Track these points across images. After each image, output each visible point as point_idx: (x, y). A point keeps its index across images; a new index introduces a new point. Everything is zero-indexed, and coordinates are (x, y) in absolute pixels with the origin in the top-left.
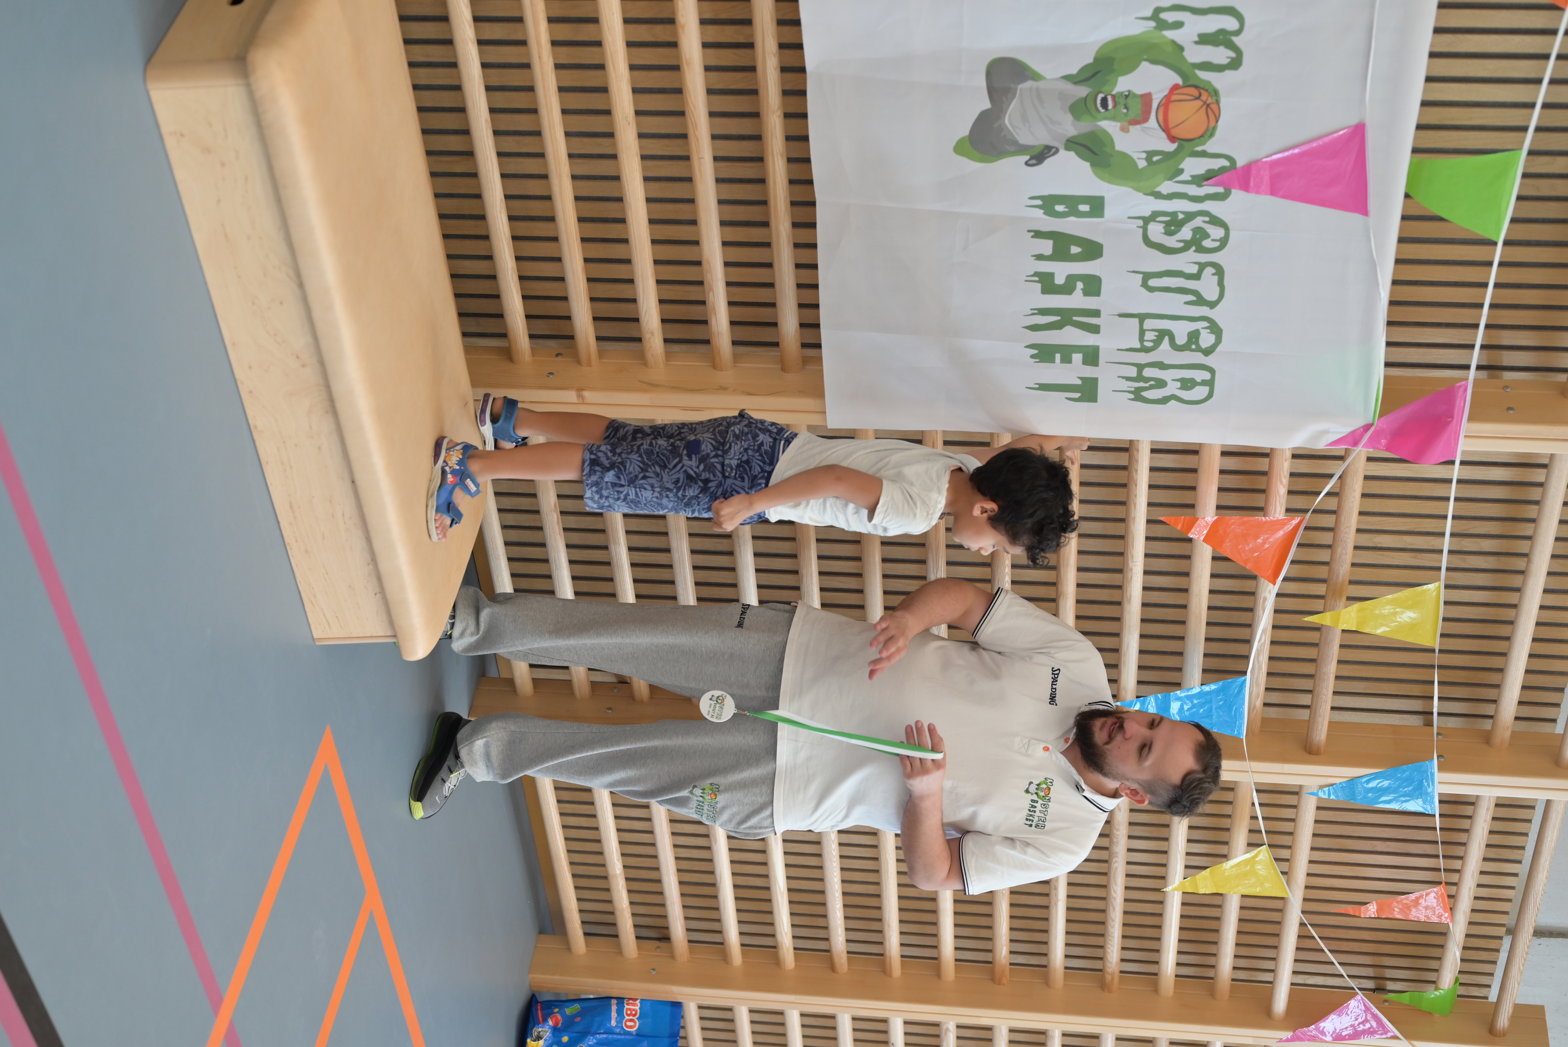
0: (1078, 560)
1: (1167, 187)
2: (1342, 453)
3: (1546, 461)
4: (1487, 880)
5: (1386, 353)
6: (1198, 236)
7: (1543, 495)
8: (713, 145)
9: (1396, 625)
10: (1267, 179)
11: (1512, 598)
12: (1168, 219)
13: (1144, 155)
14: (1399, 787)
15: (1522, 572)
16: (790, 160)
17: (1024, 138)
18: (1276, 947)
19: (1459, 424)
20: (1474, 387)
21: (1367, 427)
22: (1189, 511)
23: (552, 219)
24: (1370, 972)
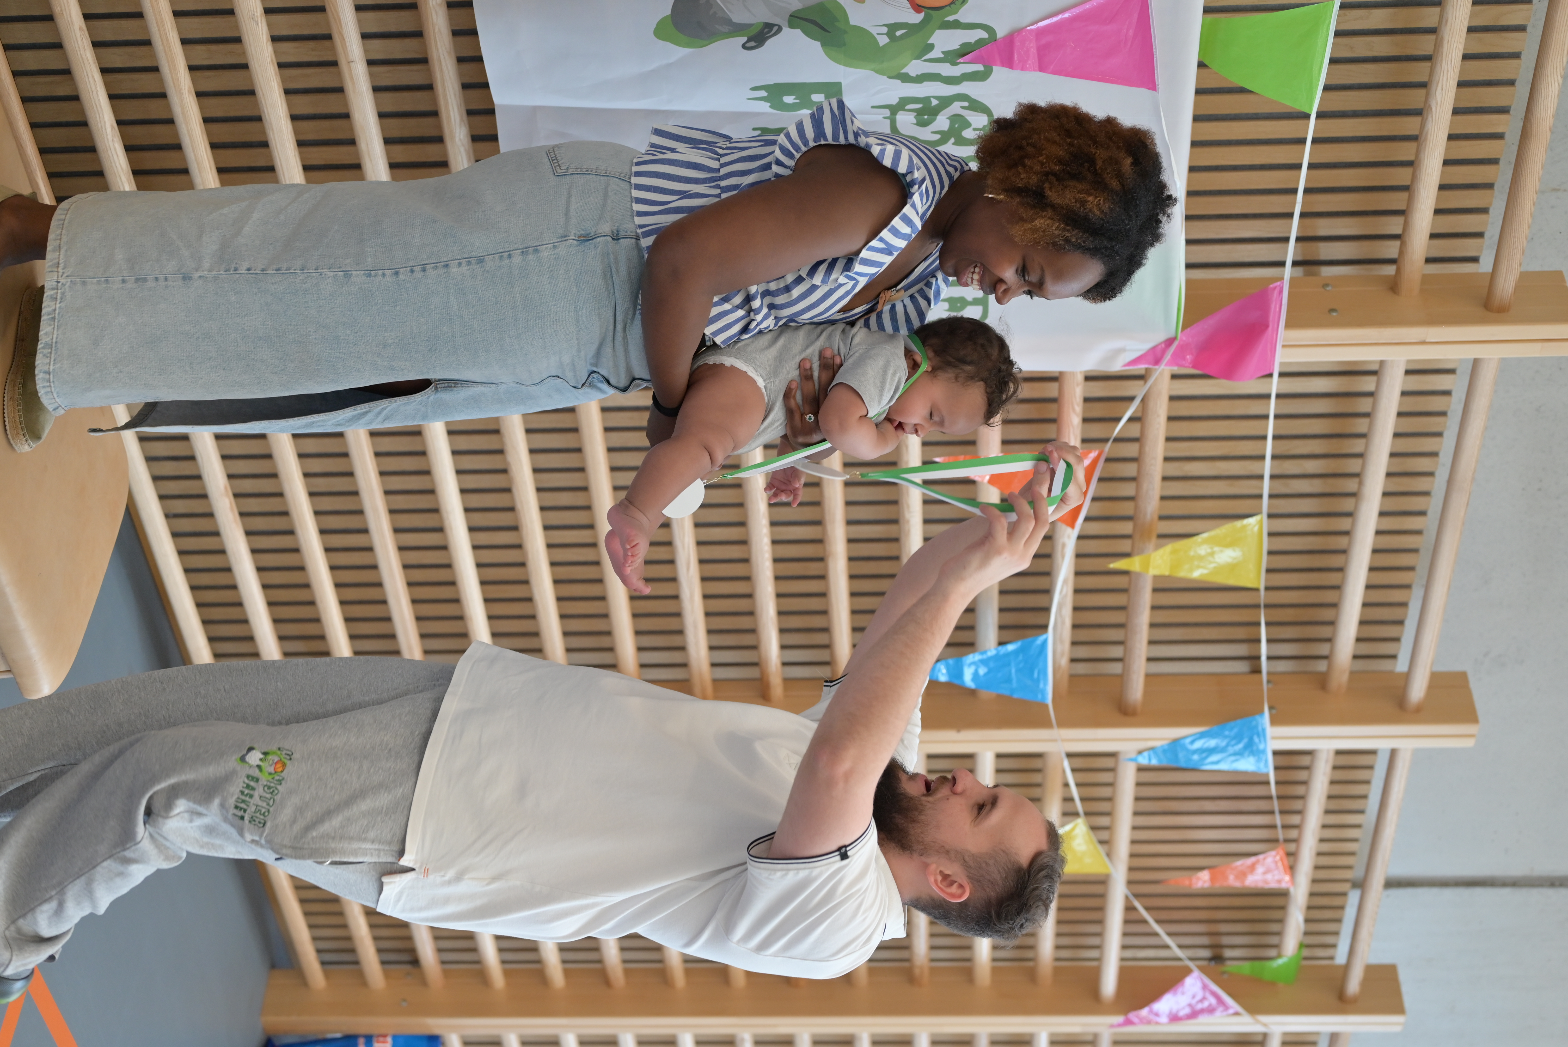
0: (847, 513)
1: (915, 67)
2: (1143, 372)
3: (1375, 367)
4: (1330, 833)
5: (1187, 253)
6: (956, 126)
7: (1374, 405)
8: (364, 45)
9: (1215, 568)
10: (1033, 51)
11: (1343, 524)
12: (920, 106)
13: (885, 30)
14: (1228, 745)
15: (1353, 495)
16: (460, 60)
17: (739, 16)
18: (1101, 922)
19: (1275, 332)
20: (1290, 287)
21: (1169, 342)
22: (970, 448)
23: (178, 147)
24: (1205, 940)
